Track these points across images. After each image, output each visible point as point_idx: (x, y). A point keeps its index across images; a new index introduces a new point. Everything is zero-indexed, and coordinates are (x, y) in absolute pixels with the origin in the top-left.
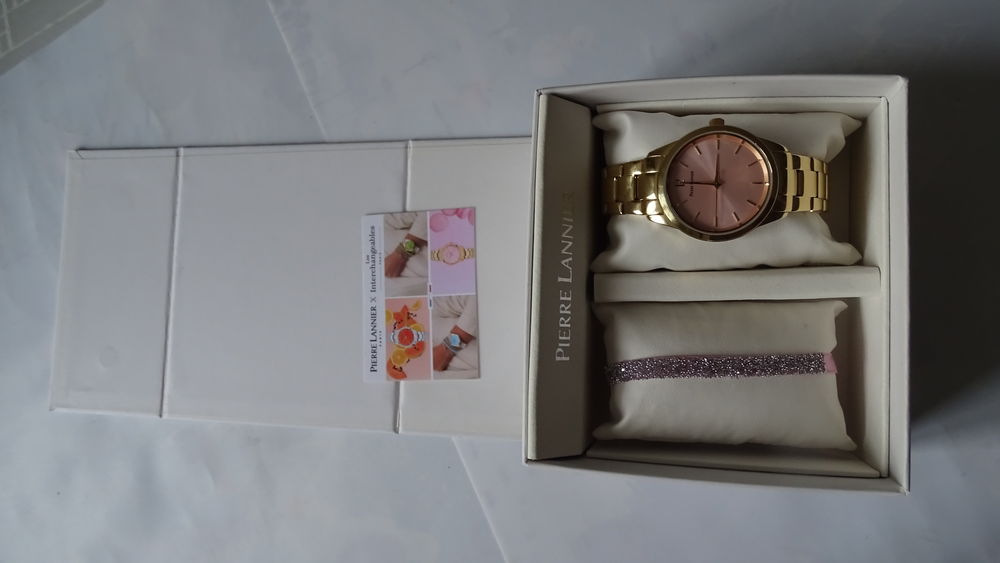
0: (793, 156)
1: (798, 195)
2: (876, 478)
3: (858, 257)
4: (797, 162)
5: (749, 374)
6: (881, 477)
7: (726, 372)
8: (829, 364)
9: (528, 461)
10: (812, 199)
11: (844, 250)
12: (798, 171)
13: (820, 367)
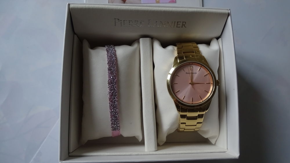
0: (203, 114)
1: (187, 117)
2: (69, 152)
3: (161, 144)
4: (200, 116)
5: (110, 99)
6: (69, 153)
7: (110, 90)
8: (116, 133)
9: (69, 5)
10: (185, 123)
11: (164, 138)
12: (197, 117)
13: (114, 129)
